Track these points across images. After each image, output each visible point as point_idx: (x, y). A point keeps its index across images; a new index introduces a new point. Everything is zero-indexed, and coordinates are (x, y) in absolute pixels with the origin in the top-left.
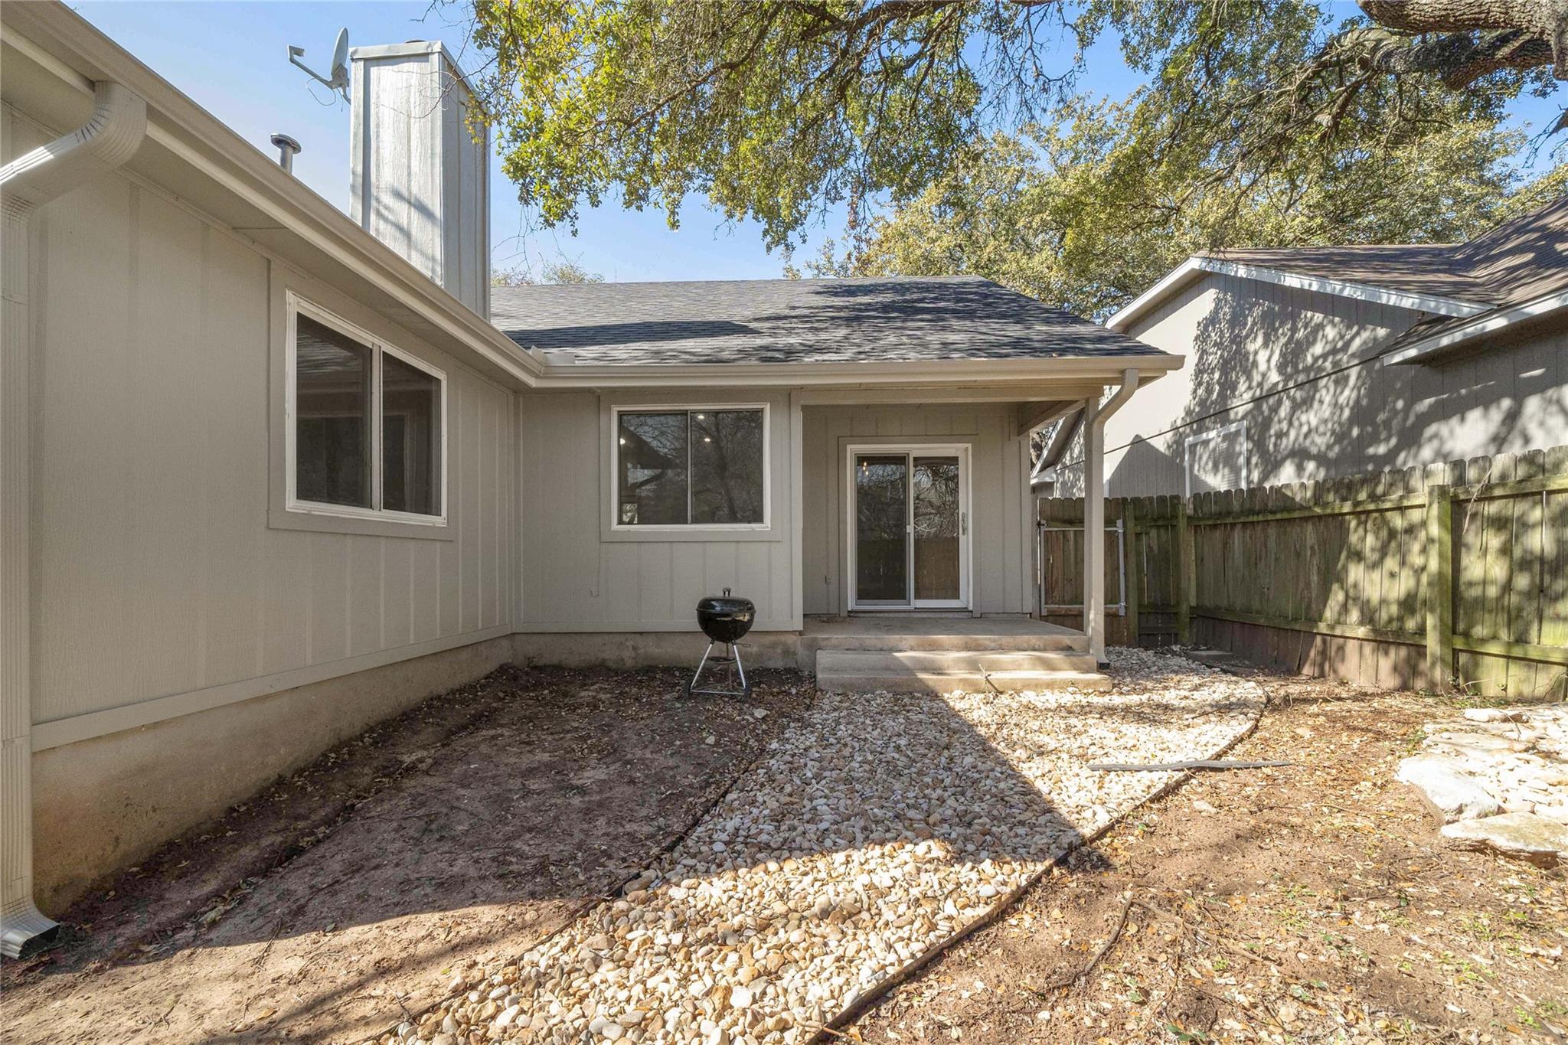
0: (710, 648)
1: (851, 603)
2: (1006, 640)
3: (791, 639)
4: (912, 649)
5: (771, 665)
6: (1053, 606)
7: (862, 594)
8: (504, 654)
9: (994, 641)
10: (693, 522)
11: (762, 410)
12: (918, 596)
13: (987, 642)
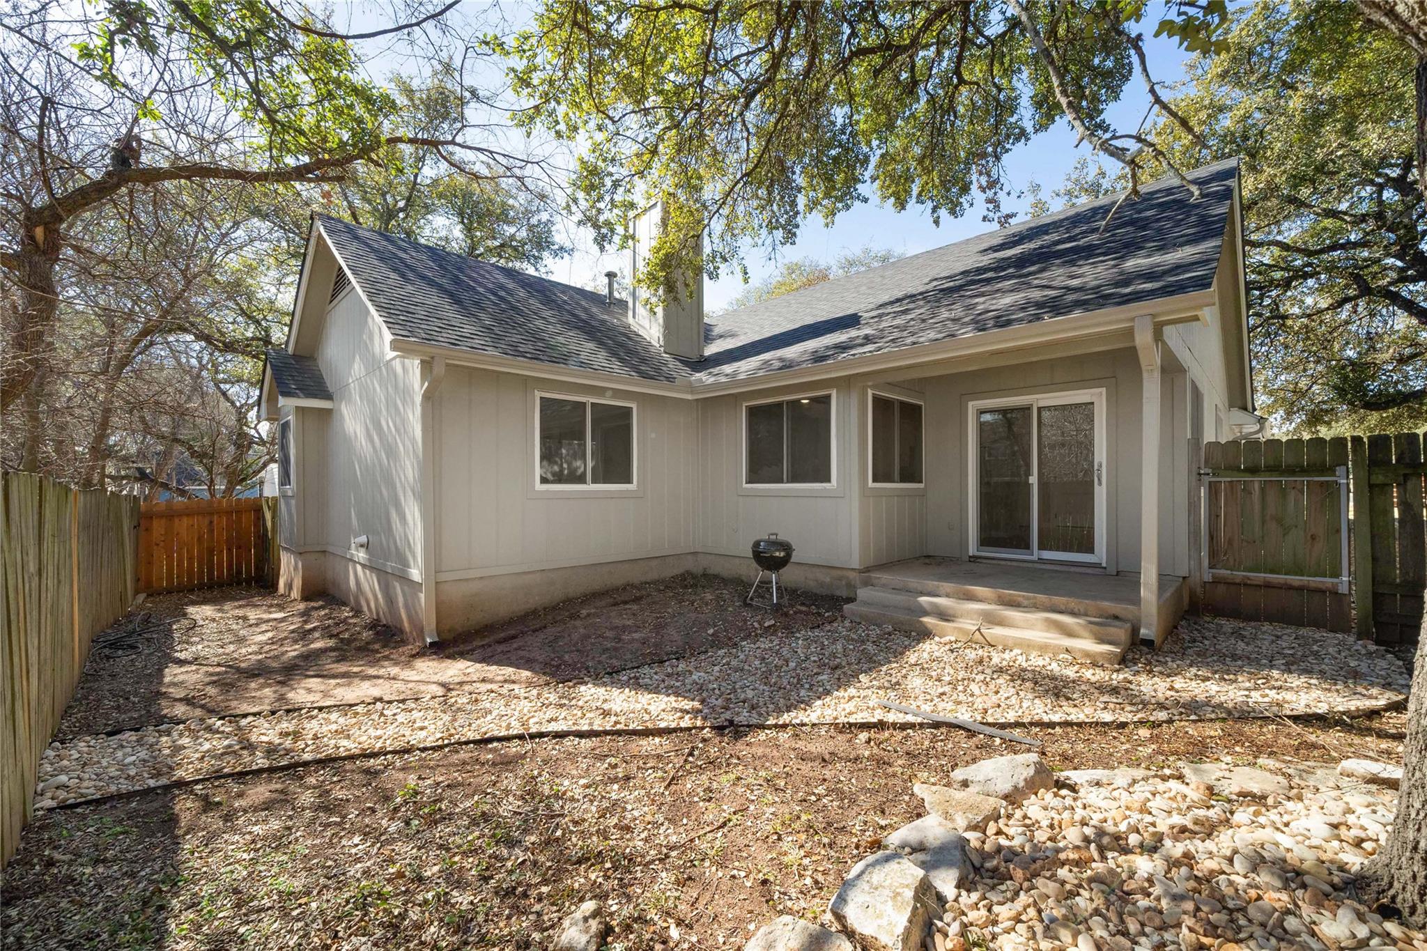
0: (761, 574)
1: (972, 549)
2: (1041, 598)
3: (852, 575)
4: (948, 596)
5: (838, 593)
6: (1223, 572)
7: (985, 541)
8: (689, 565)
9: (1028, 598)
10: (788, 482)
11: (828, 397)
12: (1042, 547)
13: (1020, 599)
